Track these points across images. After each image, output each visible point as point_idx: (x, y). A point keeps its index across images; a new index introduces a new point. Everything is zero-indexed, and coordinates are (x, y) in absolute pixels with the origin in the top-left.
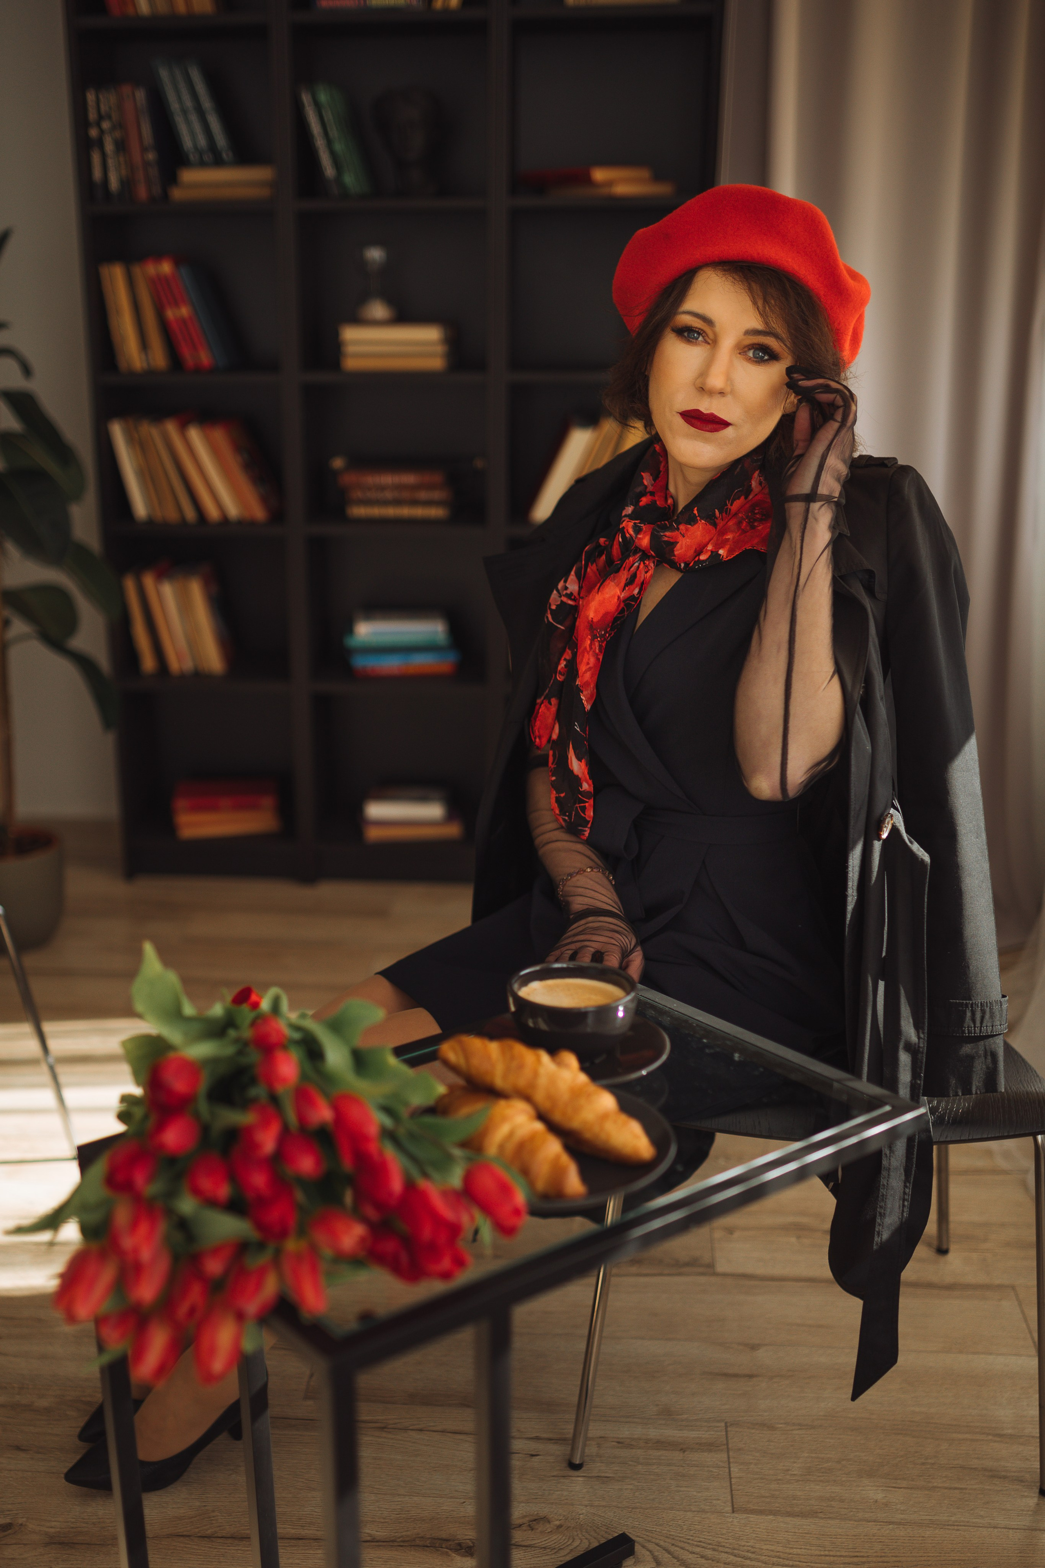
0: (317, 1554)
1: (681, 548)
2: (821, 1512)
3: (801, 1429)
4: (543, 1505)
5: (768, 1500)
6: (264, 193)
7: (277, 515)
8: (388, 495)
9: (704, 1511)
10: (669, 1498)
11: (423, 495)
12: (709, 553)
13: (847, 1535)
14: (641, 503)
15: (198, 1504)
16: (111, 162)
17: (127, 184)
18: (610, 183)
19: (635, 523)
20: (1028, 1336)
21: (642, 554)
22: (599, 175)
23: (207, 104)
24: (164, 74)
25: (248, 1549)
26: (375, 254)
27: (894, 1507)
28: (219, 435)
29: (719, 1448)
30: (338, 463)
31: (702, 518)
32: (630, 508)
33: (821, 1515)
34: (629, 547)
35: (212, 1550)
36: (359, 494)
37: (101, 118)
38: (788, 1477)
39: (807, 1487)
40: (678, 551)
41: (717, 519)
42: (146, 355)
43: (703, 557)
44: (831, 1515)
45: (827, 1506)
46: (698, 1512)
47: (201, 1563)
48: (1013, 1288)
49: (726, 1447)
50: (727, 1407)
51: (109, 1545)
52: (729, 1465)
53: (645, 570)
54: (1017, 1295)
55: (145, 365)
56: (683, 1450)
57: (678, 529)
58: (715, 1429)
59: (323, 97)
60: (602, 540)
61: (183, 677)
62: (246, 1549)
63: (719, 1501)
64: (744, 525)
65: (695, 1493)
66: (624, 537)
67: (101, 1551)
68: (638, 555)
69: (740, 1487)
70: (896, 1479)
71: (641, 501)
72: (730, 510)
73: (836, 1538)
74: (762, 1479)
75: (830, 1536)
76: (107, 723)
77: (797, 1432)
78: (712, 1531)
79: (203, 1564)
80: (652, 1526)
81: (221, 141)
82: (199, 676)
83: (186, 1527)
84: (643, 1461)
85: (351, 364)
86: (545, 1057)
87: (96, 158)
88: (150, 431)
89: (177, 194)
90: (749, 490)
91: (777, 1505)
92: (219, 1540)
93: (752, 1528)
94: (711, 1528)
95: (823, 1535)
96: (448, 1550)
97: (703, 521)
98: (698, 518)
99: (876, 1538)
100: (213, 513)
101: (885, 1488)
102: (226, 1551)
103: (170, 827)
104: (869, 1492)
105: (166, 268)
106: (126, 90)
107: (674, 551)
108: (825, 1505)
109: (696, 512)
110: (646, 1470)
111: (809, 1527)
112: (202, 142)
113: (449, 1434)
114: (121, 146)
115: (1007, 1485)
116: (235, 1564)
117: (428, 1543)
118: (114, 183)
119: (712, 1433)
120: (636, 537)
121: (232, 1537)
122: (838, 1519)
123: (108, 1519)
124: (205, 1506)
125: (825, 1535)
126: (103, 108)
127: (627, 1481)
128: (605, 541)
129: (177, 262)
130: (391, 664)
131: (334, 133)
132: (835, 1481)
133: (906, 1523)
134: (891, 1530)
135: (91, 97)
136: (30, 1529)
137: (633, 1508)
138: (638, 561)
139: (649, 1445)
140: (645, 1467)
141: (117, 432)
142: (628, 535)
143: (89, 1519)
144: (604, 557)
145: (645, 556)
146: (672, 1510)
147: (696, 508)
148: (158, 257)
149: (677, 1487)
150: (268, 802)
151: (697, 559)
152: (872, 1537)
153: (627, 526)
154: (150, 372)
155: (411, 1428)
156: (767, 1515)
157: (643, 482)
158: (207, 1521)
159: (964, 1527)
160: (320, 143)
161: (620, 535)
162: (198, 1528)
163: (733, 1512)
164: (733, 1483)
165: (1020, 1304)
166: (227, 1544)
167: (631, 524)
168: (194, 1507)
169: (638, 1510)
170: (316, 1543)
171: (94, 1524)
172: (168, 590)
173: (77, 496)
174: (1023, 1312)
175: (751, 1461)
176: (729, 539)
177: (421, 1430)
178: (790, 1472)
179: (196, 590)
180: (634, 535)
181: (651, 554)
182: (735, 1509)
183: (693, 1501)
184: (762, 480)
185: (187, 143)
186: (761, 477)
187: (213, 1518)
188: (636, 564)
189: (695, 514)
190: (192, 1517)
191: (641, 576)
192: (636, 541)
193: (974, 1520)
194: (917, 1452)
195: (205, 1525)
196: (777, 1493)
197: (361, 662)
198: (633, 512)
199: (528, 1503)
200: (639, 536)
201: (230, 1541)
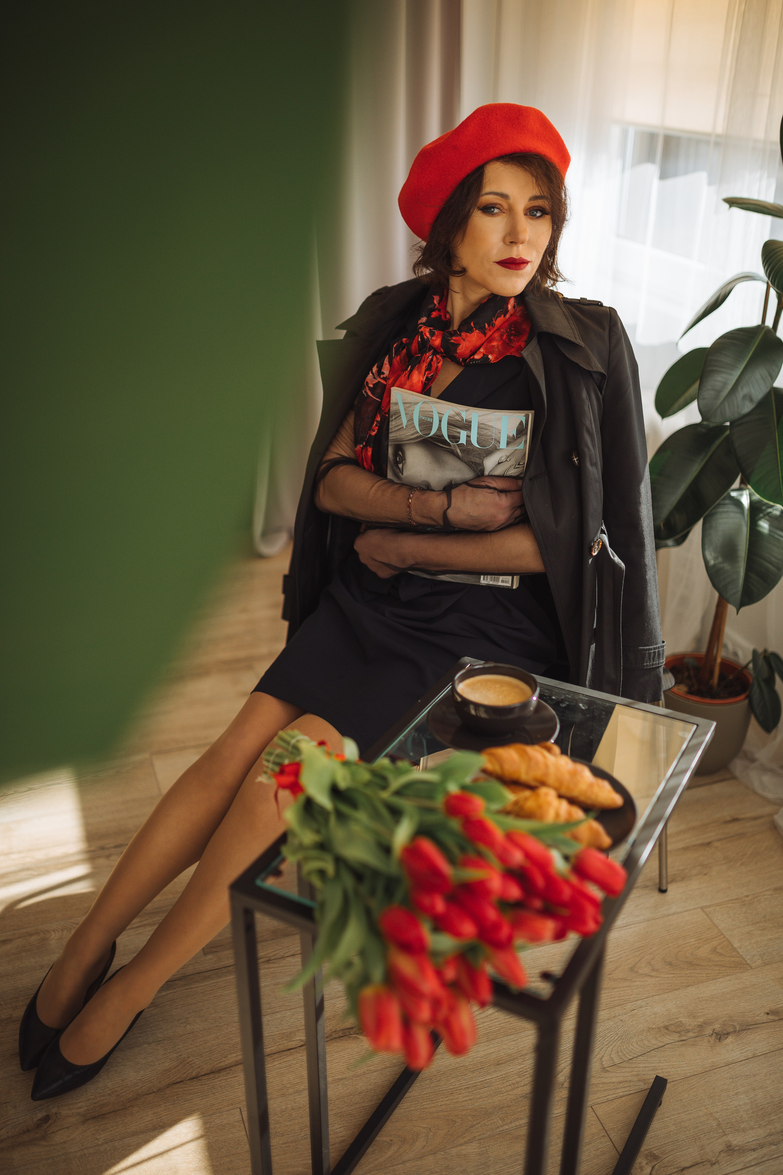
0: (275, 1065)
1: (462, 349)
12: (482, 355)
14: (432, 316)
15: (175, 1055)
19: (430, 329)
21: (434, 351)
25: (228, 1077)
31: (476, 329)
32: (424, 318)
34: (425, 346)
35: (203, 1086)
40: (461, 350)
41: (486, 329)
43: (477, 357)
47: (201, 1098)
51: (129, 1107)
53: (439, 362)
57: (460, 335)
60: (404, 340)
62: (226, 1078)
64: (505, 337)
66: (422, 338)
67: (126, 1114)
68: (432, 351)
71: (432, 314)
72: (495, 324)
79: (203, 1099)
83: (177, 1075)
90: (507, 311)
92: (205, 1078)
96: (356, 1035)
97: (477, 331)
98: (474, 329)
102: (214, 1084)
107: (457, 350)
109: (472, 325)
116: (224, 1091)
117: (341, 1034)
120: (431, 338)
121: (212, 1072)
123: (117, 1087)
124: (181, 1055)
128: (406, 340)
136: (64, 1115)
138: (431, 355)
142: (425, 337)
143: (104, 1092)
144: (405, 351)
145: (436, 352)
147: (472, 322)
151: (472, 357)
153: (425, 330)
155: (286, 955)
157: (434, 302)
158: (188, 1066)
161: (420, 336)
162: (185, 1073)
166: (211, 1078)
167: (428, 330)
168: (174, 1059)
170: (270, 1058)
171: (109, 1094)
176: (495, 345)
177: (293, 955)
180: (430, 338)
181: (441, 351)
184: (516, 305)
186: (516, 302)
187: (191, 1063)
188: (430, 357)
189: (472, 326)
190: (176, 1067)
191: (434, 365)
192: (431, 341)
195: (189, 1070)
198: (427, 321)
200: (433, 338)
201: (212, 1076)
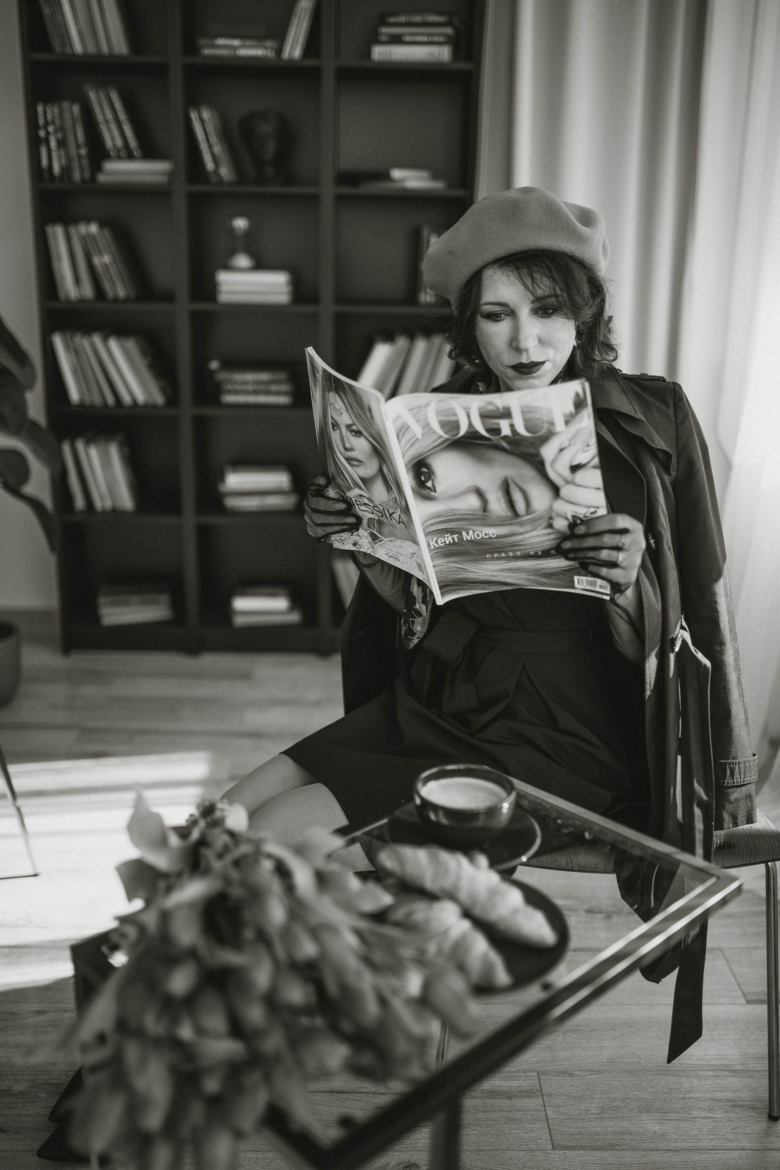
2: (617, 1145)
3: (593, 1074)
4: (412, 1152)
5: (577, 1137)
6: (164, 179)
7: (172, 400)
8: (250, 388)
9: (532, 1150)
10: (505, 1140)
11: (274, 388)
13: (639, 1164)
16: (54, 155)
17: (66, 170)
18: (403, 180)
20: (738, 988)
22: (397, 174)
23: (123, 117)
24: (92, 95)
26: (241, 223)
27: (669, 1137)
28: (131, 344)
29: (536, 1094)
30: (214, 365)
33: (617, 1147)
36: (230, 387)
37: (47, 124)
38: (589, 1116)
39: (604, 1124)
42: (79, 288)
44: (625, 1147)
45: (621, 1139)
46: (528, 1151)
48: (721, 949)
49: (540, 1093)
50: (536, 1059)
52: (545, 1108)
54: (724, 956)
55: (78, 295)
56: (510, 1098)
58: (531, 1078)
59: (206, 114)
61: (104, 512)
63: (542, 1141)
65: (523, 1134)
69: (556, 1127)
70: (666, 1113)
73: (631, 1167)
74: (571, 1119)
75: (627, 1166)
76: (53, 548)
77: (589, 1077)
78: (540, 1167)
80: (496, 1166)
81: (133, 143)
82: (116, 512)
84: (482, 1109)
85: (224, 297)
86: (464, 861)
87: (44, 151)
88: (83, 342)
89: (102, 178)
91: (585, 1141)
93: (569, 1162)
94: (540, 1164)
95: (622, 1165)
99: (660, 1164)
100: (126, 398)
101: (659, 1121)
103: (95, 618)
104: (649, 1125)
105: (94, 228)
106: (66, 105)
108: (619, 1138)
110: (484, 1117)
111: (610, 1159)
112: (119, 143)
113: (336, 1094)
114: (62, 144)
115: (744, 1113)
118: (56, 168)
119: (529, 1081)
122: (631, 1150)
125: (623, 1165)
126: (49, 117)
127: (472, 1127)
129: (102, 225)
130: (251, 503)
131: (214, 139)
132: (623, 1117)
133: (679, 1150)
134: (670, 1157)
135: (40, 109)
137: (479, 1151)
139: (484, 1095)
140: (484, 1115)
141: (58, 341)
146: (508, 1151)
148: (88, 220)
149: (510, 1130)
150: (165, 598)
152: (657, 1164)
154: (82, 301)
156: (578, 1150)
159: (722, 1151)
160: (203, 146)
163: (553, 1150)
164: (550, 1123)
165: (728, 962)
169: (483, 1152)
172: (94, 452)
173: (30, 386)
174: (731, 969)
175: (561, 1104)
178: (590, 1112)
179: (114, 451)
182: (555, 1147)
183: (523, 1141)
185: (109, 143)
193: (727, 1144)
194: (677, 1089)
196: (583, 1130)
197: (232, 503)
199: (401, 1151)
